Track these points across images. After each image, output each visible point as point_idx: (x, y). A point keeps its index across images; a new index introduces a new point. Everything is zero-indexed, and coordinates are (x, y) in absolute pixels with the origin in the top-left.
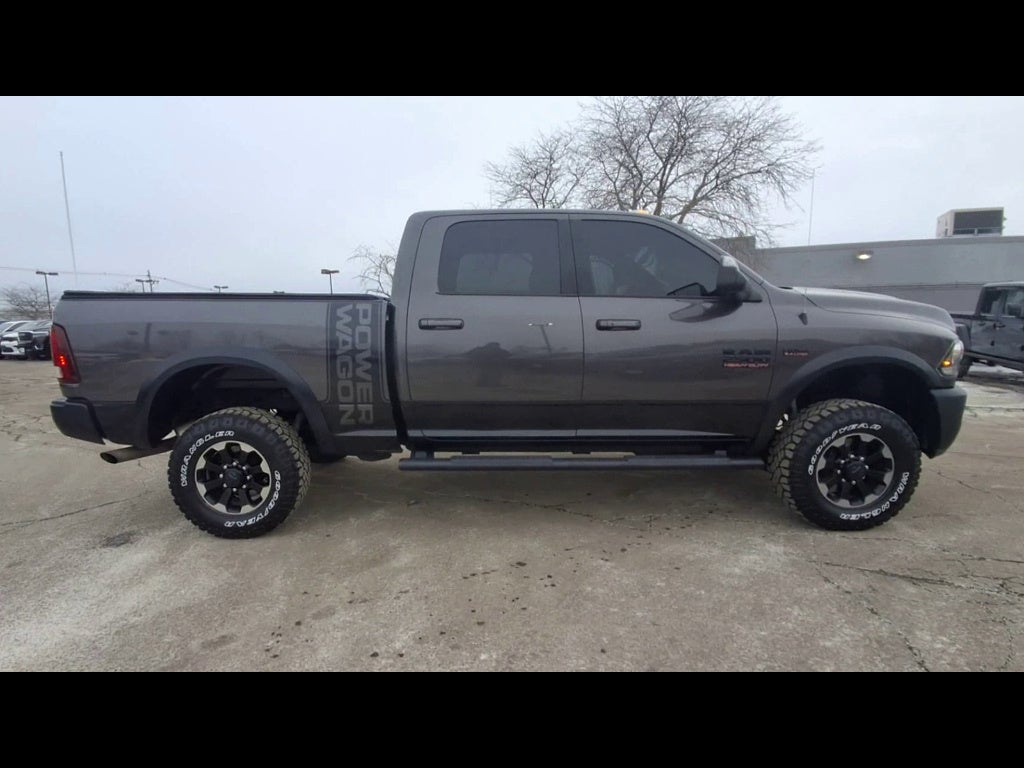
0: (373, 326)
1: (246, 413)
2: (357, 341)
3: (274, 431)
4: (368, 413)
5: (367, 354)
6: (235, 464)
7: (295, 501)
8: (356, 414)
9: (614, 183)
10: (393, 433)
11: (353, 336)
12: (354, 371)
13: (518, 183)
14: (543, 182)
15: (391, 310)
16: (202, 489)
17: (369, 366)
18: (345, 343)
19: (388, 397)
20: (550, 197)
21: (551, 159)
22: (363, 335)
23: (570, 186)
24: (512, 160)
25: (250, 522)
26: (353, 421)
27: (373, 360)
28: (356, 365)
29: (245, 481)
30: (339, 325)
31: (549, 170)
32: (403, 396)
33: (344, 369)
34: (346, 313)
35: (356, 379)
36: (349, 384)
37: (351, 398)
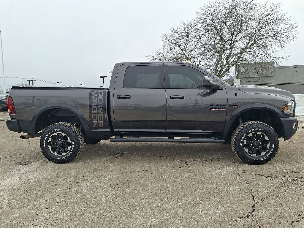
0: (103, 97)
1: (63, 123)
2: (98, 102)
3: (72, 129)
4: (101, 124)
5: (101, 106)
6: (60, 140)
7: (79, 151)
8: (98, 124)
9: (214, 41)
10: (109, 130)
11: (97, 100)
12: (97, 111)
13: (175, 43)
14: (185, 42)
15: (109, 93)
16: (50, 148)
17: (102, 109)
18: (95, 102)
19: (108, 119)
20: (188, 47)
21: (188, 33)
22: (100, 100)
23: (196, 43)
24: (173, 33)
25: (65, 158)
26: (97, 127)
27: (103, 108)
28: (98, 109)
29: (63, 145)
30: (93, 97)
31: (187, 37)
32: (112, 119)
33: (94, 110)
34: (95, 93)
35: (98, 113)
36: (96, 115)
37: (96, 119)
